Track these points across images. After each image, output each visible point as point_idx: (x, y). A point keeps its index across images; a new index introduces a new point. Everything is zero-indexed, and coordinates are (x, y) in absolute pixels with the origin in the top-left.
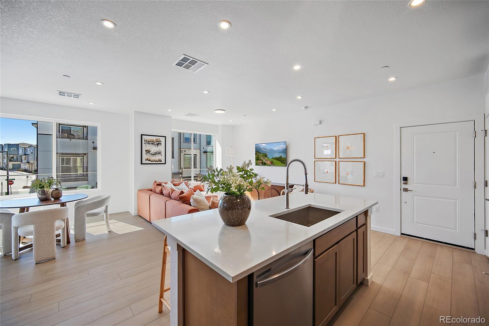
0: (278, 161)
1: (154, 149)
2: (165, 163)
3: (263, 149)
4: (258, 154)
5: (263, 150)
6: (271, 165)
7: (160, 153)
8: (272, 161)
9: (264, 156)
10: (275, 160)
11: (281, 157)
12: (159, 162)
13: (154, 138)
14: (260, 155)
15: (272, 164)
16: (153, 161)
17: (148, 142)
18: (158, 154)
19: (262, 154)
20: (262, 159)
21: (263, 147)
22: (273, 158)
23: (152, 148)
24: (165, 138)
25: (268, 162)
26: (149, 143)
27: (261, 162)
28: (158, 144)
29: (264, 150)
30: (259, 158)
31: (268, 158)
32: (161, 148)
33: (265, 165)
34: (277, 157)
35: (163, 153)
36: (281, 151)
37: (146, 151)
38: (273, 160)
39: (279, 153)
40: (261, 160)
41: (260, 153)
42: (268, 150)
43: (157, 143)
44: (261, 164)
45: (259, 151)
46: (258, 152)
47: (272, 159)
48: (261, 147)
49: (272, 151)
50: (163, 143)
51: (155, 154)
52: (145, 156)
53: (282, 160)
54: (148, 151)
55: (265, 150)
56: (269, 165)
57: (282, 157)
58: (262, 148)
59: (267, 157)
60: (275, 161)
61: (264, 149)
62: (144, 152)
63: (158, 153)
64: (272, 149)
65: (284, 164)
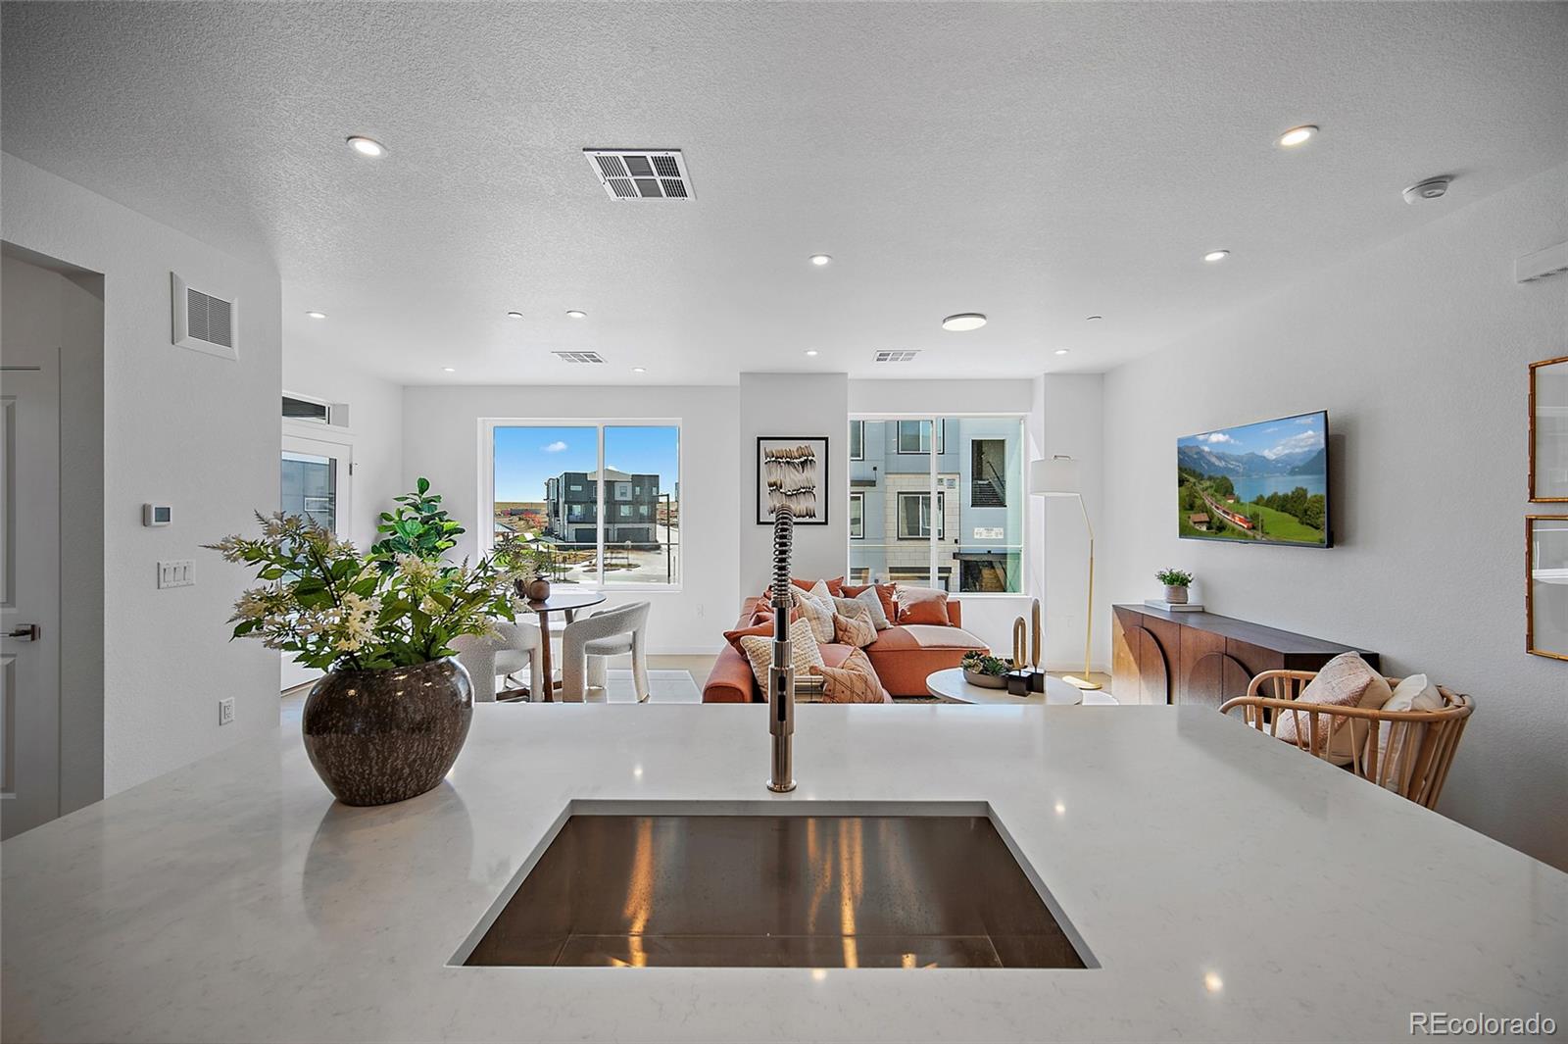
0: (1286, 515)
1: (792, 478)
2: (826, 523)
3: (1213, 460)
4: (1192, 480)
5: (1213, 464)
6: (1250, 533)
7: (808, 491)
8: (1255, 516)
9: (1216, 491)
10: (1269, 510)
11: (1300, 495)
12: (807, 519)
13: (793, 446)
14: (1199, 488)
15: (1254, 528)
16: (804, 517)
17: (777, 459)
18: (804, 493)
19: (1208, 483)
20: (1208, 504)
21: (1215, 451)
22: (1261, 497)
23: (788, 479)
24: (824, 442)
25: (1237, 521)
26: (780, 463)
27: (1204, 517)
28: (803, 464)
29: (1217, 463)
30: (1198, 502)
31: (1237, 501)
32: (814, 475)
33: (1224, 533)
34: (1280, 494)
35: (819, 491)
36: (1301, 464)
37: (770, 485)
38: (1261, 510)
39: (1293, 472)
40: (1204, 509)
41: (1200, 477)
42: (1238, 459)
43: (802, 459)
44: (1204, 529)
45: (1198, 470)
46: (1194, 472)
47: (1257, 503)
48: (1206, 449)
49: (1258, 466)
50: (819, 459)
51: (797, 493)
52: (768, 502)
53: (1306, 511)
54: (775, 484)
55: (1222, 464)
56: (1242, 537)
57: (1305, 491)
58: (1210, 453)
59: (1232, 494)
60: (1269, 514)
61: (1220, 458)
62: (765, 489)
63: (802, 490)
64: (1256, 452)
65: (1317, 528)
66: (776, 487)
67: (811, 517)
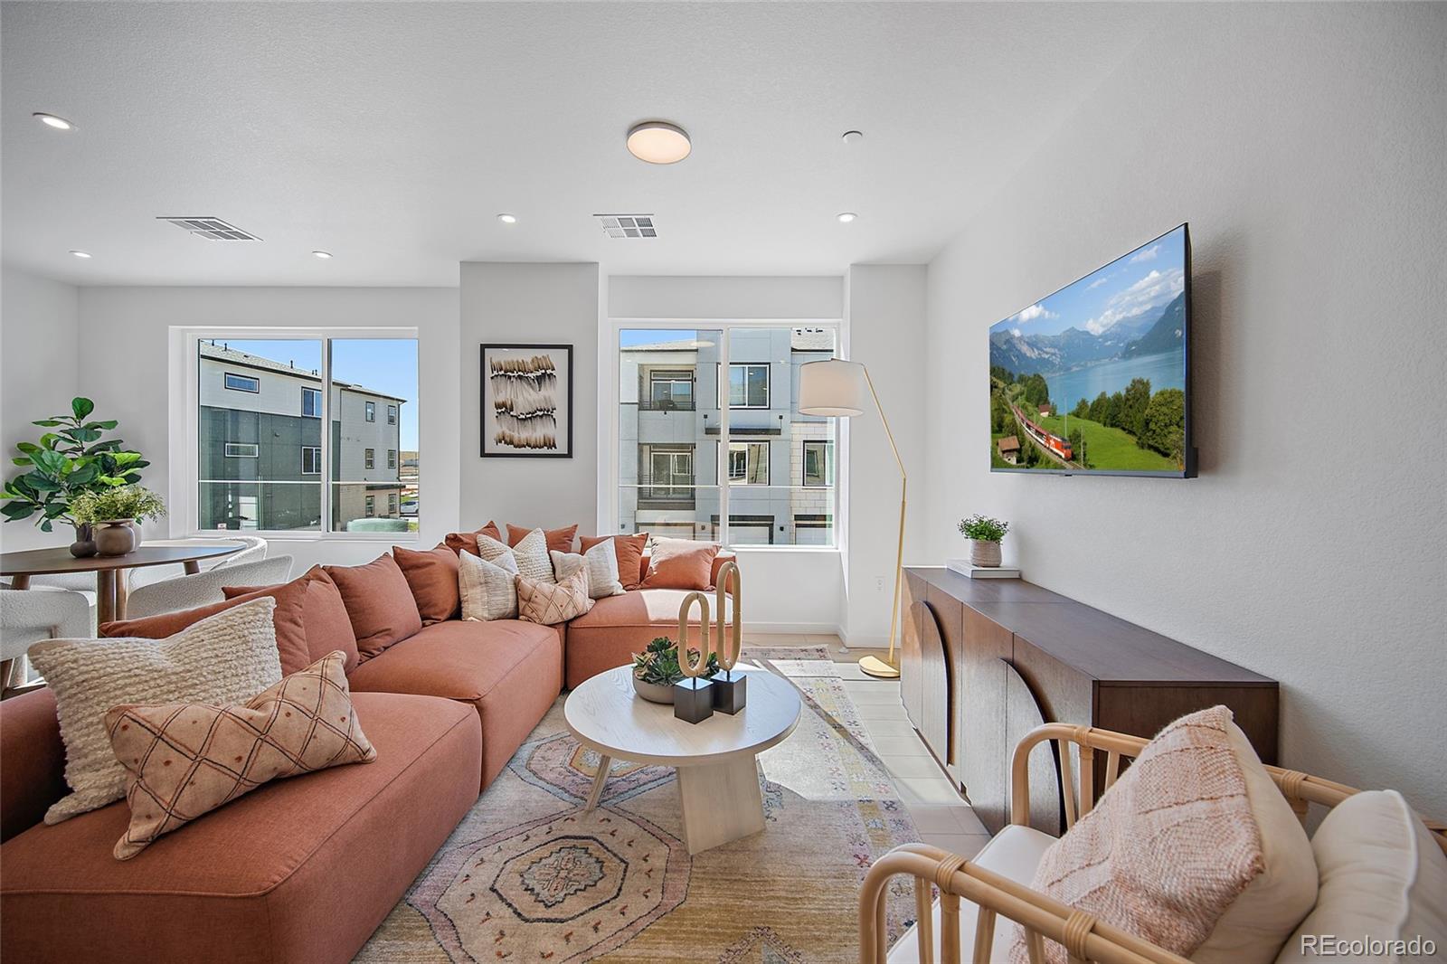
1: (526, 397)
2: (569, 455)
4: (1005, 385)
6: (1068, 462)
7: (546, 414)
8: (1075, 438)
9: (1027, 399)
10: (1093, 423)
11: (1139, 397)
12: (545, 450)
13: (527, 356)
14: (1009, 396)
15: (1073, 458)
16: (541, 447)
17: (505, 373)
18: (541, 417)
19: (1018, 388)
20: (1018, 420)
22: (1083, 404)
23: (520, 398)
24: (567, 350)
25: (1052, 448)
26: (510, 377)
27: (1015, 442)
28: (540, 379)
29: (1030, 354)
30: (1008, 419)
31: (1053, 414)
32: (554, 394)
33: (1036, 465)
34: (1111, 397)
35: (561, 414)
37: (498, 406)
38: (1082, 423)
40: (1015, 430)
41: (1010, 378)
42: (1055, 345)
43: (539, 374)
44: (1013, 461)
45: (1009, 368)
46: (1007, 372)
47: (1077, 415)
48: (1018, 337)
49: (1079, 352)
50: (561, 372)
51: (532, 417)
52: (495, 428)
53: (1147, 422)
54: (504, 405)
55: (1035, 356)
56: (1058, 470)
57: (1147, 389)
59: (1046, 401)
60: (1094, 431)
61: (1033, 346)
62: (491, 412)
63: (538, 413)
66: (505, 408)
67: (550, 447)
